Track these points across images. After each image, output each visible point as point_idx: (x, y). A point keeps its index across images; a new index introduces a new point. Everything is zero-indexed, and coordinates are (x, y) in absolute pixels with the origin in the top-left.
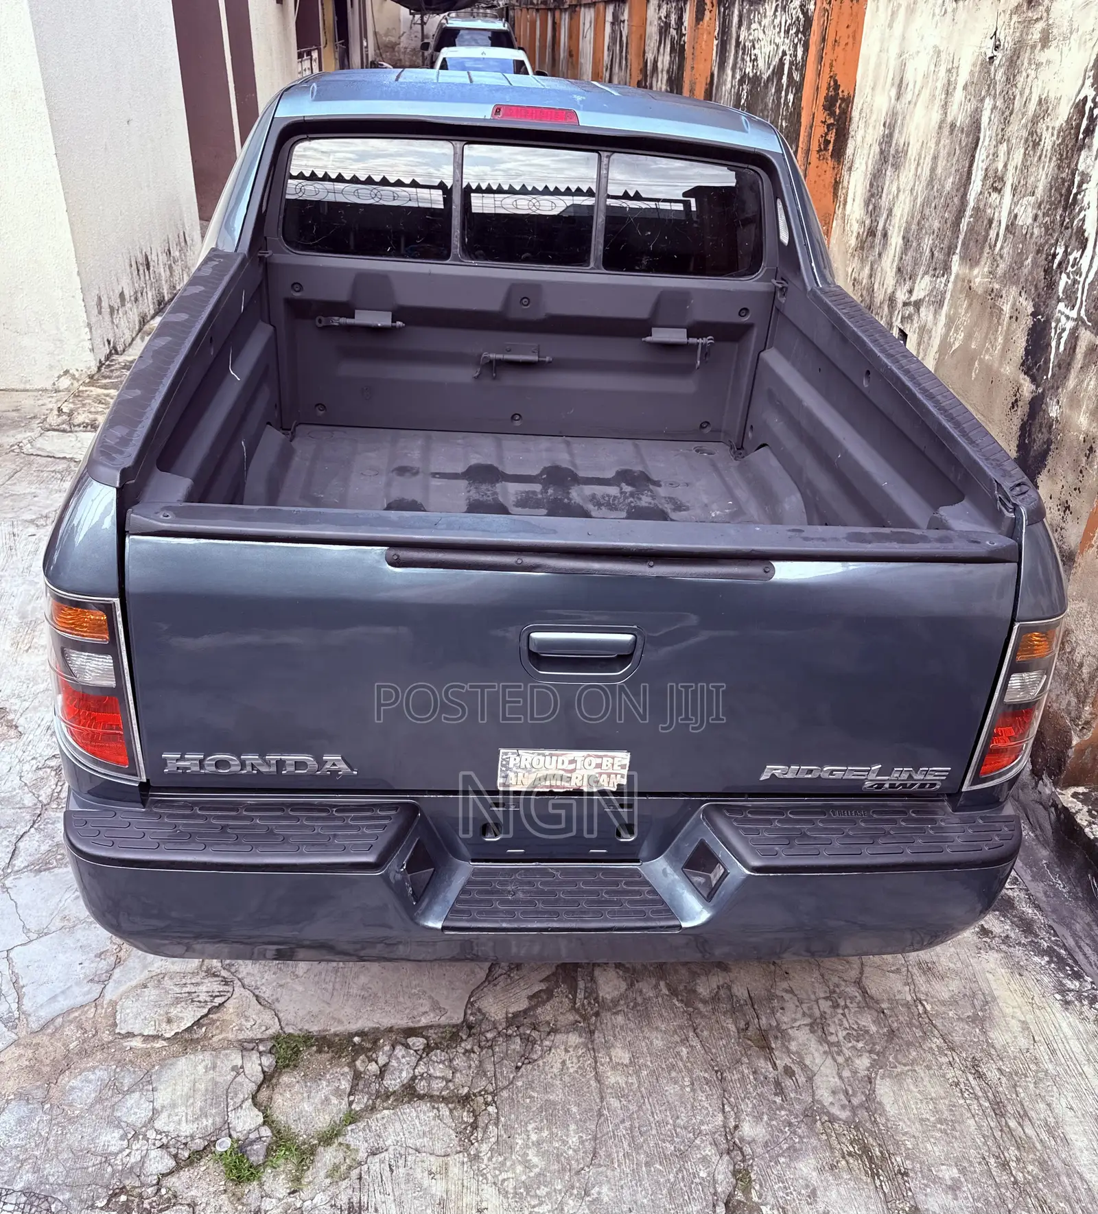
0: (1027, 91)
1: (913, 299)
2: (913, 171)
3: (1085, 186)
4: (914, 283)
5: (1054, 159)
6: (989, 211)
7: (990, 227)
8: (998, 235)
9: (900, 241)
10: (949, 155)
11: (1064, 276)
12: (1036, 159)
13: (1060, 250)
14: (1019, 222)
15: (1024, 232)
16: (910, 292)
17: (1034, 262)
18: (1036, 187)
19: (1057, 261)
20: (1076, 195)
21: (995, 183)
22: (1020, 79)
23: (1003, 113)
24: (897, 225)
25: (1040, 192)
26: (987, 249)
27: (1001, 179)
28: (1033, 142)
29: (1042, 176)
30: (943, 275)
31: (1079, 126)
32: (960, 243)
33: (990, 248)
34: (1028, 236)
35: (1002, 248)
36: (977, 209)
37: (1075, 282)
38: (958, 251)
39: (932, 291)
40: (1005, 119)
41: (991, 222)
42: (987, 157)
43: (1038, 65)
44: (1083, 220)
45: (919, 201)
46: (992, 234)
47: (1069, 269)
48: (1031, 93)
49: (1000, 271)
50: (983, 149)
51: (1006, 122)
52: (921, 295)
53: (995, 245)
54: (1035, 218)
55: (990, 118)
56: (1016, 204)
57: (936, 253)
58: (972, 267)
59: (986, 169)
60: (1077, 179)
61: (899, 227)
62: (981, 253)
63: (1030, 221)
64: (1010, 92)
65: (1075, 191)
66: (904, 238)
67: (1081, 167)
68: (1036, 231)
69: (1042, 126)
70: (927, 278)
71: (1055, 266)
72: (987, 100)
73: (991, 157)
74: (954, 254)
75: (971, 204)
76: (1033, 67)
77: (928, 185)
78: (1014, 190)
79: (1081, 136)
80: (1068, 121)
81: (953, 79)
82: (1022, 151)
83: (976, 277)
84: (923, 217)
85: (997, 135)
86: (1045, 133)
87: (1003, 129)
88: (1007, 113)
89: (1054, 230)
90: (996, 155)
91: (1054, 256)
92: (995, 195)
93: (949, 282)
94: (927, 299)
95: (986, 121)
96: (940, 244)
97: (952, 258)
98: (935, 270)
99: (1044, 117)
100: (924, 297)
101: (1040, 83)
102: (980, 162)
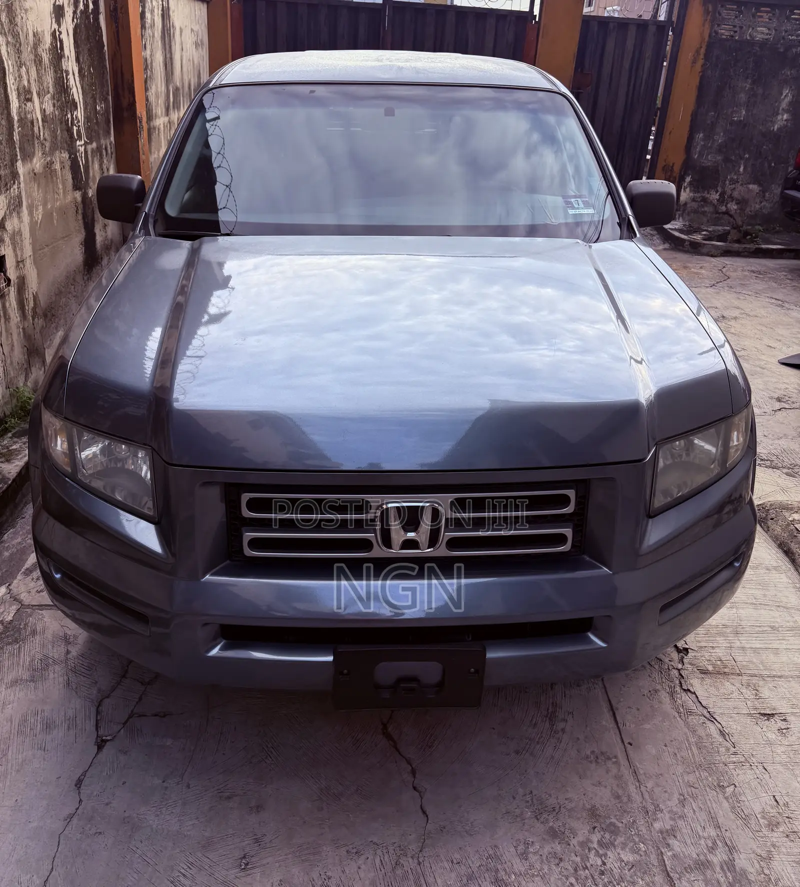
0: (25, 29)
3: (68, 77)
5: (52, 68)
6: (29, 116)
7: (33, 126)
8: (39, 128)
11: (74, 127)
12: (43, 70)
13: (69, 116)
14: (48, 112)
15: (52, 117)
17: (61, 131)
18: (49, 87)
19: (70, 122)
20: (67, 83)
21: (25, 96)
22: (18, 20)
23: (15, 46)
25: (51, 90)
26: (36, 142)
27: (29, 92)
28: (38, 61)
29: (49, 79)
30: (14, 183)
31: (57, 45)
32: (18, 150)
33: (38, 139)
34: (54, 118)
35: (44, 134)
36: (20, 120)
37: (79, 126)
38: (19, 157)
39: (10, 202)
40: (18, 50)
41: (32, 123)
42: (15, 80)
43: (26, 10)
44: (73, 94)
46: (36, 129)
47: (75, 122)
48: (27, 29)
49: (47, 149)
50: (11, 76)
51: (19, 52)
53: (40, 135)
54: (54, 106)
55: (7, 51)
56: (42, 103)
57: (2, 173)
58: (31, 160)
59: (18, 89)
60: (64, 75)
62: (34, 148)
63: (52, 108)
64: (15, 30)
65: (65, 81)
67: (64, 68)
68: (57, 113)
69: (40, 50)
71: (70, 125)
72: (1, 38)
73: (18, 79)
74: (17, 161)
75: (16, 118)
76: (23, 11)
78: (39, 94)
79: (59, 51)
80: (51, 44)
82: (35, 68)
83: (36, 163)
85: (17, 62)
86: (42, 53)
87: (19, 57)
88: (18, 45)
89: (64, 107)
90: (20, 76)
91: (68, 120)
92: (29, 104)
93: (20, 184)
94: (8, 212)
95: (6, 54)
96: (3, 164)
97: (16, 166)
98: (6, 184)
99: (39, 44)
100: (5, 213)
101: (31, 22)
102: (12, 86)
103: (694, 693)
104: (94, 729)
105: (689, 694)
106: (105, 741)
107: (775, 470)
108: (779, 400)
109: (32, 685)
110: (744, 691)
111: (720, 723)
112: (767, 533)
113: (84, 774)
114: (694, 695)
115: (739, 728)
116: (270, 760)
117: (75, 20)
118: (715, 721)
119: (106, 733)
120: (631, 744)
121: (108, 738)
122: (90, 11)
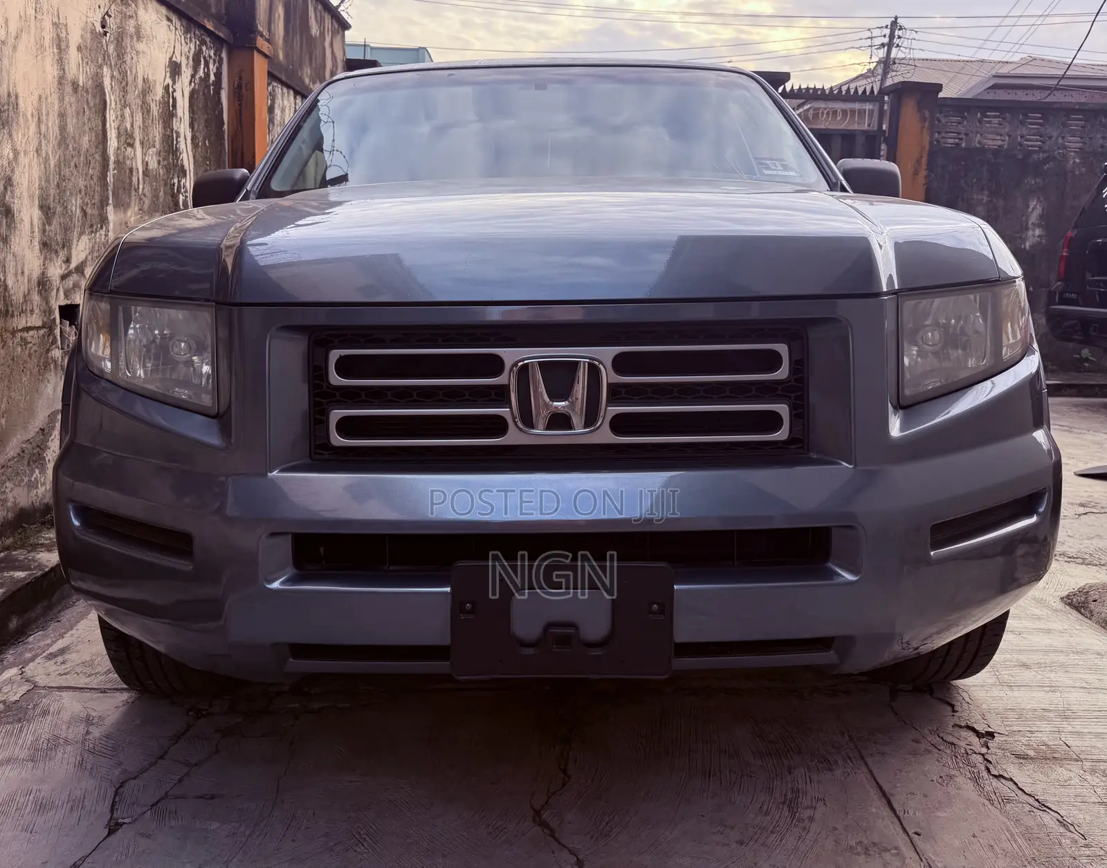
0: (134, 71)
1: (73, 265)
2: (33, 128)
3: (179, 140)
4: (70, 249)
5: (161, 122)
6: (128, 162)
7: (132, 175)
8: (138, 179)
9: (36, 213)
10: (78, 114)
11: (181, 195)
12: (151, 121)
13: (176, 181)
14: (150, 167)
15: (155, 173)
16: (68, 261)
17: (165, 193)
18: (155, 141)
19: (176, 188)
20: (176, 145)
21: (127, 139)
22: (128, 58)
23: (121, 83)
24: (25, 194)
25: (157, 145)
26: (133, 193)
27: (131, 136)
28: (146, 110)
29: (157, 132)
30: (102, 228)
31: (169, 101)
32: (111, 193)
33: (136, 191)
34: (157, 176)
35: (143, 189)
36: (117, 162)
37: (186, 197)
38: (111, 202)
39: (93, 247)
40: (124, 88)
41: (131, 170)
42: (117, 118)
43: (138, 53)
44: (182, 160)
45: (52, 163)
46: (134, 179)
47: (182, 190)
48: (137, 72)
49: (146, 207)
50: (112, 111)
51: (124, 91)
52: (82, 257)
53: (138, 188)
54: (159, 162)
55: (111, 84)
56: (145, 155)
57: (89, 211)
58: (125, 211)
59: (118, 129)
60: (175, 135)
61: (31, 197)
62: (130, 197)
63: (156, 165)
64: (122, 66)
65: (175, 143)
66: (41, 207)
67: (175, 128)
68: (161, 172)
69: (149, 99)
70: (85, 238)
71: (176, 191)
72: (105, 69)
73: (119, 117)
74: (107, 205)
75: (112, 158)
76: (134, 52)
77: (59, 145)
78: (142, 143)
79: (171, 108)
80: (163, 97)
81: (63, 35)
82: (141, 115)
83: (131, 217)
84: (63, 178)
85: (120, 100)
86: (151, 103)
87: (123, 96)
88: (124, 83)
89: (171, 169)
90: (123, 116)
91: (174, 184)
92: (129, 149)
93: (108, 231)
94: (90, 257)
95: (109, 87)
96: (91, 201)
97: (106, 210)
98: (92, 226)
99: (148, 92)
100: (86, 257)
101: (141, 66)
102: (112, 122)
103: (1011, 780)
104: (108, 811)
105: (1002, 780)
106: (121, 825)
107: (1089, 566)
108: (1082, 505)
109: (30, 765)
110: (1088, 777)
111: (1056, 812)
112: (1090, 619)
113: (83, 859)
114: (1011, 783)
115: (1088, 818)
116: (362, 848)
117: (193, 84)
118: (1048, 810)
119: (125, 815)
120: (918, 834)
121: (126, 821)
122: (211, 82)
